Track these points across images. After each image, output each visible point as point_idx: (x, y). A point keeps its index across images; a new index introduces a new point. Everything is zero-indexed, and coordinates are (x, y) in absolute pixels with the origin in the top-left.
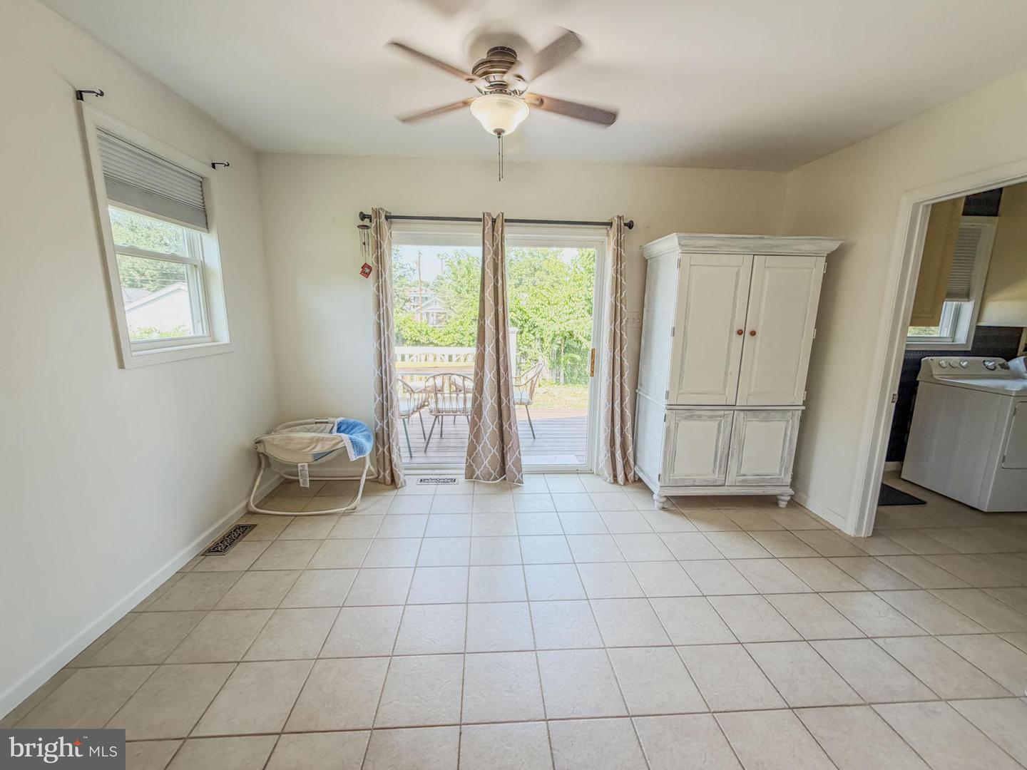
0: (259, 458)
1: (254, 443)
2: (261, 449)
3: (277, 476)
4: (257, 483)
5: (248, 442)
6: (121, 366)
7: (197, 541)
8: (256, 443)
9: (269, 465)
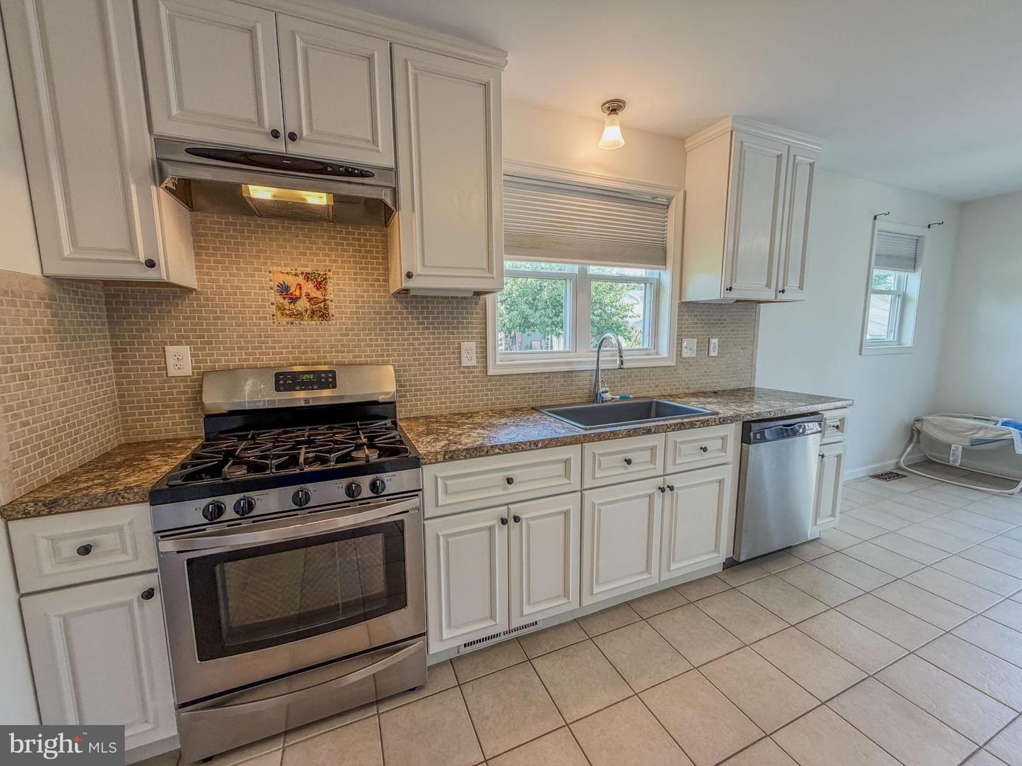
0: (914, 433)
1: (913, 419)
2: (918, 425)
3: (923, 454)
4: (908, 450)
5: (908, 417)
6: (860, 354)
7: (872, 466)
8: (916, 421)
9: (918, 442)
